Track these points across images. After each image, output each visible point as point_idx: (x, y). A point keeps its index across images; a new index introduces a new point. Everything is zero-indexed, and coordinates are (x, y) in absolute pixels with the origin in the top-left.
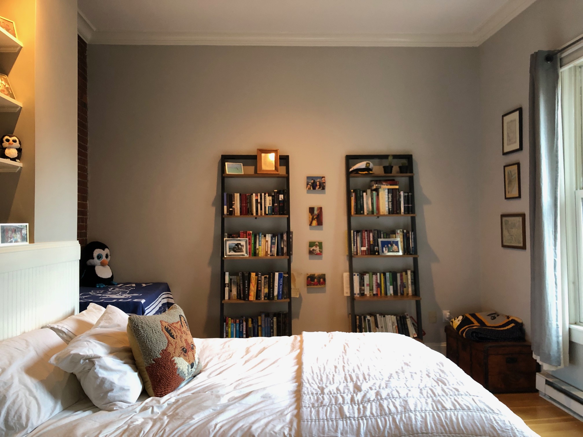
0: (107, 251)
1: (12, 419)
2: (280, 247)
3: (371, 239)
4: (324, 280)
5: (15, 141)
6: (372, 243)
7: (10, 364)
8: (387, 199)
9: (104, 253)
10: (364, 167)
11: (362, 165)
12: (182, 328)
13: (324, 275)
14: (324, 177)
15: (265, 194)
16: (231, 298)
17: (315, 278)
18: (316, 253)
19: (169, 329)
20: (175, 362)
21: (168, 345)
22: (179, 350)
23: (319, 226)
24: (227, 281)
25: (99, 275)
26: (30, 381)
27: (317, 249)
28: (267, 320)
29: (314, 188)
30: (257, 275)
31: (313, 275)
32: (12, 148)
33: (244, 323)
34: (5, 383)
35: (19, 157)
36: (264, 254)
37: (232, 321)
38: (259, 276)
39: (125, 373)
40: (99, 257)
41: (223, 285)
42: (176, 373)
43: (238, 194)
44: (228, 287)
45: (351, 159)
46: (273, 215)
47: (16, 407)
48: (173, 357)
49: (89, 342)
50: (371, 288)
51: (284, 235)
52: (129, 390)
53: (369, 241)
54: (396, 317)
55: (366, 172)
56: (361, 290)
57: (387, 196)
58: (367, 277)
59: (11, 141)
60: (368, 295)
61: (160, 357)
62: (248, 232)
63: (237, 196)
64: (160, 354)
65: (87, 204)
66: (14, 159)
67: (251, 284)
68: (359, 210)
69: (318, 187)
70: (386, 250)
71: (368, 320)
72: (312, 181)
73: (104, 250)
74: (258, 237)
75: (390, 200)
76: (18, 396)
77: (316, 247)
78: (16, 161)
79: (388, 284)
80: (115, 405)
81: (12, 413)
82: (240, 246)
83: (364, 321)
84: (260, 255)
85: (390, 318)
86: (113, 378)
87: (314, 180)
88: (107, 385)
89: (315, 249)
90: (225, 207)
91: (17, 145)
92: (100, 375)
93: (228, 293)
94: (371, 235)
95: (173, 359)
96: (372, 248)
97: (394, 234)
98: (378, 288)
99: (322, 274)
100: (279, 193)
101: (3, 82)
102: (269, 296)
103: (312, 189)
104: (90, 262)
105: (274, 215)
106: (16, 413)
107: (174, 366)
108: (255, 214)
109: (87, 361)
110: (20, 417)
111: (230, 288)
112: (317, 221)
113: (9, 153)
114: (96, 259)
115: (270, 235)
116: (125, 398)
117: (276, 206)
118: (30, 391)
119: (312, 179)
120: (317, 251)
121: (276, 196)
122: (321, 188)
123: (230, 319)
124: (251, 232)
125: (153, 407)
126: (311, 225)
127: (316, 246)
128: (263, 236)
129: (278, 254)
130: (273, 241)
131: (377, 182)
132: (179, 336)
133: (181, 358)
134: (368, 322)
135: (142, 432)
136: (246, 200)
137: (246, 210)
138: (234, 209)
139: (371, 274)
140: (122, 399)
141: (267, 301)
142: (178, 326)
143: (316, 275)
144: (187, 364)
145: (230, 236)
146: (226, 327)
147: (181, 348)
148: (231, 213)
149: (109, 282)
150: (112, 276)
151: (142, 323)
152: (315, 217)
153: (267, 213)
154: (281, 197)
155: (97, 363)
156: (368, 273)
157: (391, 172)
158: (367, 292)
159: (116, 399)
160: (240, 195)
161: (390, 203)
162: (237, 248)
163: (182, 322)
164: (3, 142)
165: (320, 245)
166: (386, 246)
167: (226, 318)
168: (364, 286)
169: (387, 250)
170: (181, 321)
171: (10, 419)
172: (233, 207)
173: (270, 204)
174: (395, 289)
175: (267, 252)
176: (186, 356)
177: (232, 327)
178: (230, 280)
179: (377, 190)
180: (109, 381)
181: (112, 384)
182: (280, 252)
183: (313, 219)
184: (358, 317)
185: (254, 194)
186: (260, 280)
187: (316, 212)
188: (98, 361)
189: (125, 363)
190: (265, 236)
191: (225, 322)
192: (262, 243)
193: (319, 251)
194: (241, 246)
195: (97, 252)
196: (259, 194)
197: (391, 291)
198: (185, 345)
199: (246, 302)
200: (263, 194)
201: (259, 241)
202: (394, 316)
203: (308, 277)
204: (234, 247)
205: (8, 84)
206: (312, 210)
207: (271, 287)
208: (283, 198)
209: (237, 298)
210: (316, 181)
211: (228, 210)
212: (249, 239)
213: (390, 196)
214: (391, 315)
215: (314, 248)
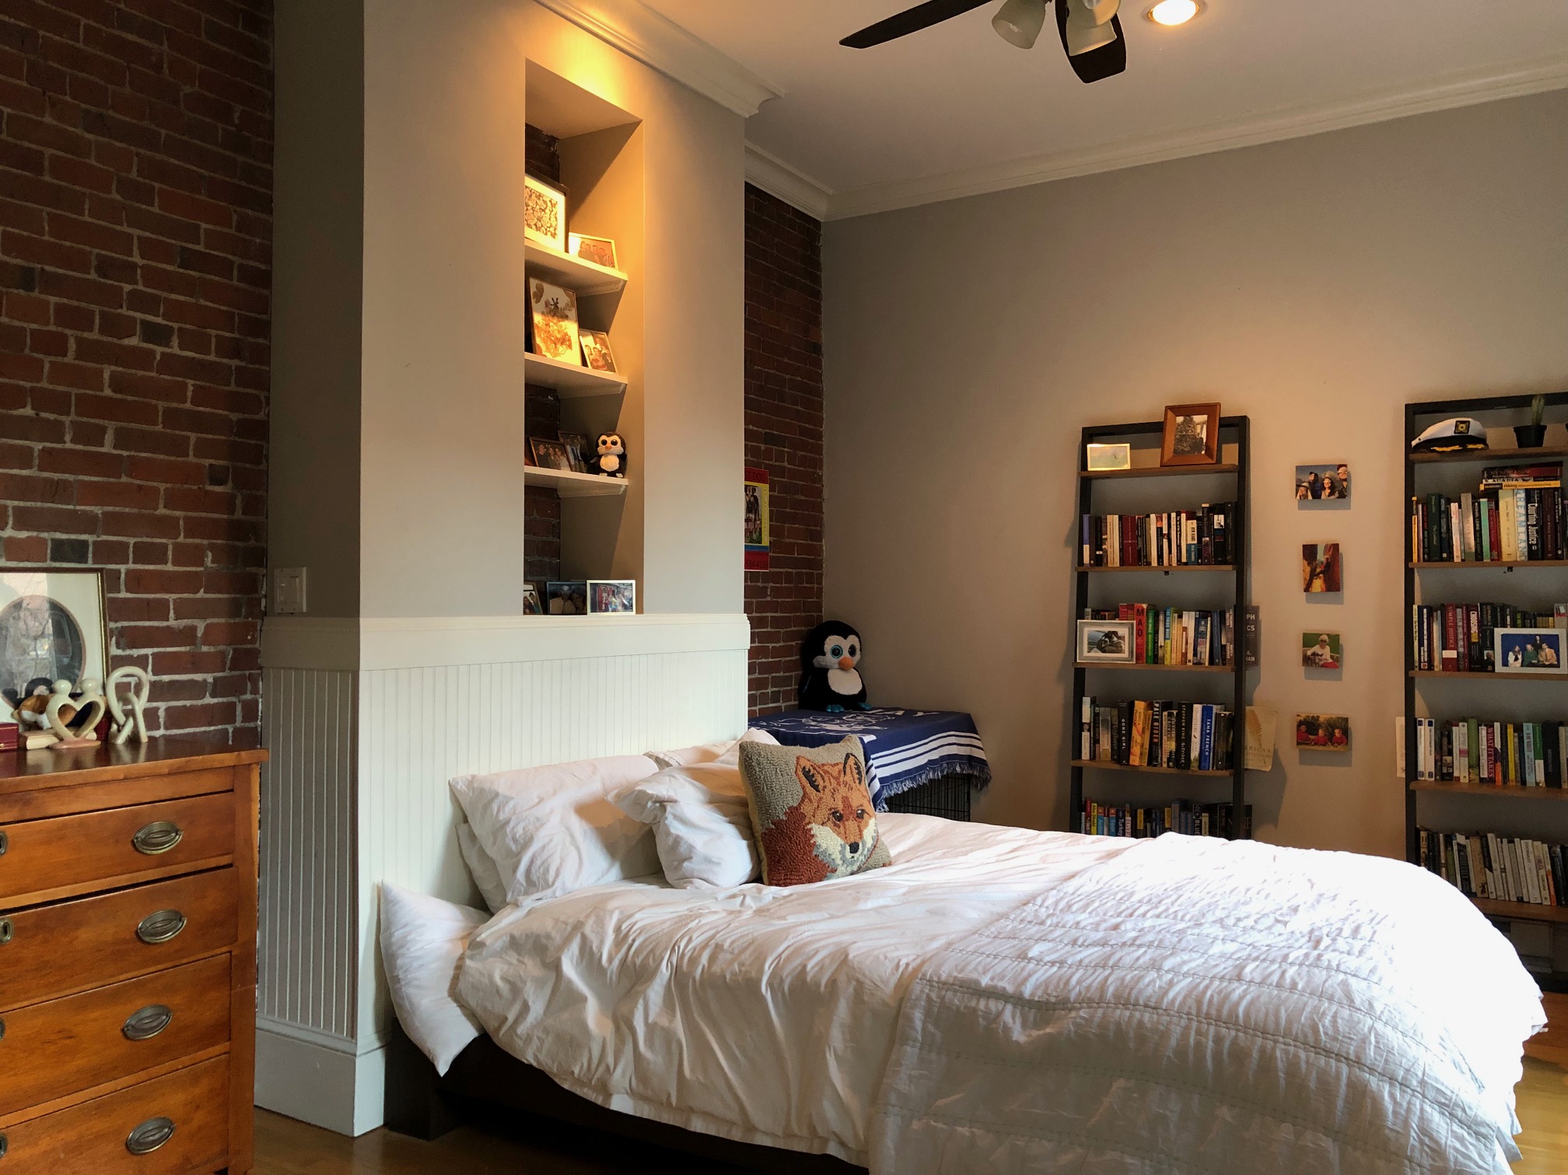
0: (853, 640)
1: (536, 871)
2: (1216, 645)
3: (1474, 629)
4: (1346, 732)
5: (614, 443)
6: (1475, 639)
7: (555, 793)
8: (1523, 518)
9: (845, 644)
10: (1450, 433)
11: (1444, 428)
12: (842, 775)
13: (1346, 720)
14: (1345, 466)
15: (1178, 514)
16: (1097, 758)
17: (1319, 726)
18: (1321, 663)
19: (811, 773)
20: (812, 833)
21: (803, 800)
22: (824, 813)
23: (1331, 594)
24: (1086, 716)
25: (834, 688)
26: (578, 826)
27: (1326, 653)
28: (1186, 819)
29: (1317, 496)
30: (1150, 706)
31: (1313, 717)
32: (612, 454)
33: (1128, 818)
34: (538, 819)
35: (622, 469)
36: (1179, 660)
37: (1100, 811)
38: (1156, 709)
39: (720, 836)
40: (836, 652)
41: (1079, 726)
42: (810, 852)
43: (1116, 517)
44: (1089, 730)
45: (1417, 414)
46: (1198, 564)
47: (545, 855)
48: (810, 823)
49: (674, 777)
50: (1474, 762)
51: (1227, 615)
52: (719, 864)
53: (1468, 634)
54: (1550, 848)
55: (1457, 447)
56: (1439, 763)
57: (1523, 511)
58: (1460, 733)
59: (609, 444)
60: (1464, 780)
61: (785, 818)
62: (1137, 605)
63: (1113, 522)
64: (785, 813)
65: (822, 546)
66: (612, 474)
67: (1134, 727)
68: (1438, 548)
69: (1328, 491)
70: (1516, 659)
71: (1458, 844)
72: (1312, 478)
73: (845, 638)
74: (1161, 617)
75: (1533, 521)
76: (551, 841)
77: (1323, 647)
78: (616, 476)
79: (1529, 754)
80: (691, 882)
81: (538, 862)
82: (1115, 639)
83: (1446, 847)
84: (1167, 662)
85: (1531, 849)
86: (696, 840)
87: (1316, 475)
88: (682, 849)
89: (1320, 653)
90: (1086, 548)
91: (619, 449)
92: (673, 831)
93: (1088, 745)
94: (1474, 617)
95: (809, 827)
96: (1475, 652)
97: (1549, 616)
98: (1496, 761)
99: (1338, 718)
100: (1214, 509)
101: (598, 346)
102: (1180, 758)
103: (1310, 497)
104: (819, 660)
105: (1201, 564)
106: (543, 863)
107: (809, 840)
108: (1154, 563)
109: (658, 805)
110: (547, 870)
111: (1094, 734)
112: (1325, 581)
113: (606, 464)
114: (829, 655)
115: (1193, 614)
116: (710, 877)
117: (1207, 544)
118: (572, 836)
119: (1311, 473)
120: (1323, 657)
121: (1206, 519)
122: (1337, 495)
123: (1096, 805)
124: (1145, 606)
125: (745, 896)
126: (1307, 589)
127: (1323, 643)
128: (1176, 615)
129: (1211, 662)
130: (1202, 629)
131: (1490, 472)
132: (829, 788)
133: (827, 828)
134: (1459, 851)
135: (697, 921)
136: (1133, 529)
137: (1134, 554)
138: (1106, 551)
139: (1473, 722)
140: (705, 876)
141: (1174, 771)
142: (835, 771)
143: (1321, 720)
144: (840, 841)
145: (1098, 615)
146: (1086, 822)
147: (830, 809)
148: (1099, 561)
149: (854, 704)
150: (863, 693)
151: (760, 754)
152: (1318, 570)
153: (1184, 560)
154: (1219, 520)
155: (669, 809)
156: (1464, 720)
157: (1539, 443)
158: (1461, 769)
159: (695, 874)
160: (1120, 518)
161: (1533, 530)
162: (1107, 643)
163: (847, 766)
164: (598, 446)
165: (1334, 642)
166: (1517, 648)
167: (1086, 801)
168: (1450, 753)
169: (1520, 661)
170: (845, 763)
171: (533, 870)
172: (1104, 547)
173: (1193, 539)
174: (1550, 770)
175: (1185, 655)
176: (839, 827)
177: (1100, 823)
178: (1095, 716)
179: (1493, 495)
180: (686, 842)
181: (691, 848)
182: (1217, 655)
183: (1313, 575)
184: (1423, 834)
185: (1153, 516)
186: (1157, 720)
187: (1321, 557)
188: (672, 807)
189: (730, 823)
190: (1180, 617)
191: (1085, 811)
192: (1175, 632)
193: (1332, 657)
194: (1119, 638)
195: (832, 641)
196: (1165, 516)
197: (1537, 772)
198: (840, 807)
199: (1123, 768)
200: (1173, 515)
201: (1165, 628)
202: (1543, 843)
203: (1300, 724)
204: (1101, 640)
205: (607, 348)
206: (1309, 551)
207: (1183, 740)
208: (1223, 524)
209: (1112, 759)
210: (1321, 475)
211: (1092, 555)
212: (1139, 623)
213: (1532, 509)
214: (1534, 840)
215: (1317, 649)
